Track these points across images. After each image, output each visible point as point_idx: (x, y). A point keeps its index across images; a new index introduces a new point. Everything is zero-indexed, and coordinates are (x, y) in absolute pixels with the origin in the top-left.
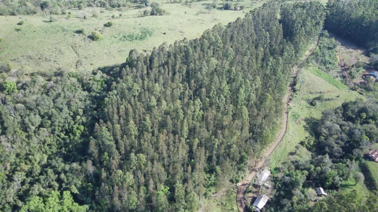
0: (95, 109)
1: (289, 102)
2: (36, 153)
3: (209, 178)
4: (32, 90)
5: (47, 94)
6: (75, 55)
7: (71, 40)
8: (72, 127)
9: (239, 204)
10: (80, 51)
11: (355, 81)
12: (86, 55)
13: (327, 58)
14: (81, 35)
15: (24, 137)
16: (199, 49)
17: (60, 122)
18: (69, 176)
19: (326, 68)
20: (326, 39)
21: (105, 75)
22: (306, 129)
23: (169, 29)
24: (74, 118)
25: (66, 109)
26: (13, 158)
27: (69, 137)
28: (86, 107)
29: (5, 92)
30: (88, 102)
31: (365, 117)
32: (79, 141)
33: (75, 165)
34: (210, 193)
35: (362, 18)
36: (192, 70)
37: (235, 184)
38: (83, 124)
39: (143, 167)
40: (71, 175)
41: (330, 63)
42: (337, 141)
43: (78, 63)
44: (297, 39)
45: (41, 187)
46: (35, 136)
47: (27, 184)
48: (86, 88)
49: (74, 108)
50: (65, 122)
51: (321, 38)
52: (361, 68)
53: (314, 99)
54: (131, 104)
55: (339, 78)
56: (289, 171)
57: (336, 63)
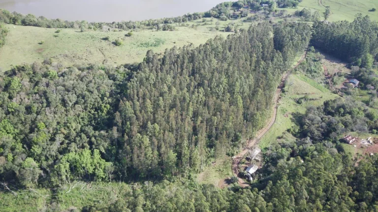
0: (119, 93)
1: (278, 100)
2: (72, 122)
3: (210, 151)
4: (70, 77)
5: (82, 80)
6: (102, 56)
7: (98, 45)
8: (101, 106)
9: (234, 171)
10: (106, 53)
11: (337, 86)
12: (110, 56)
13: (313, 68)
14: (107, 41)
15: (63, 111)
16: (202, 52)
17: (91, 101)
18: (98, 140)
19: (312, 76)
20: (312, 54)
21: (126, 69)
22: (293, 121)
23: (178, 40)
24: (102, 99)
25: (96, 92)
26: (54, 125)
27: (98, 113)
28: (112, 91)
29: (49, 77)
30: (113, 88)
31: (342, 112)
32: (106, 117)
33: (103, 132)
34: (210, 163)
35: (344, 37)
36: (197, 68)
37: (230, 157)
38: (109, 103)
39: (157, 134)
40: (99, 139)
41: (315, 72)
42: (318, 129)
43: (104, 61)
44: (285, 49)
45: (76, 147)
46: (72, 110)
47: (65, 144)
48: (112, 77)
49: (102, 92)
50: (95, 102)
51: (308, 52)
52: (343, 77)
53: (300, 98)
54: (148, 90)
55: (323, 84)
56: (276, 150)
57: (321, 73)
